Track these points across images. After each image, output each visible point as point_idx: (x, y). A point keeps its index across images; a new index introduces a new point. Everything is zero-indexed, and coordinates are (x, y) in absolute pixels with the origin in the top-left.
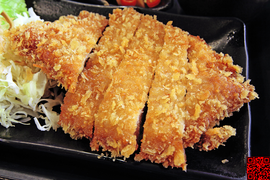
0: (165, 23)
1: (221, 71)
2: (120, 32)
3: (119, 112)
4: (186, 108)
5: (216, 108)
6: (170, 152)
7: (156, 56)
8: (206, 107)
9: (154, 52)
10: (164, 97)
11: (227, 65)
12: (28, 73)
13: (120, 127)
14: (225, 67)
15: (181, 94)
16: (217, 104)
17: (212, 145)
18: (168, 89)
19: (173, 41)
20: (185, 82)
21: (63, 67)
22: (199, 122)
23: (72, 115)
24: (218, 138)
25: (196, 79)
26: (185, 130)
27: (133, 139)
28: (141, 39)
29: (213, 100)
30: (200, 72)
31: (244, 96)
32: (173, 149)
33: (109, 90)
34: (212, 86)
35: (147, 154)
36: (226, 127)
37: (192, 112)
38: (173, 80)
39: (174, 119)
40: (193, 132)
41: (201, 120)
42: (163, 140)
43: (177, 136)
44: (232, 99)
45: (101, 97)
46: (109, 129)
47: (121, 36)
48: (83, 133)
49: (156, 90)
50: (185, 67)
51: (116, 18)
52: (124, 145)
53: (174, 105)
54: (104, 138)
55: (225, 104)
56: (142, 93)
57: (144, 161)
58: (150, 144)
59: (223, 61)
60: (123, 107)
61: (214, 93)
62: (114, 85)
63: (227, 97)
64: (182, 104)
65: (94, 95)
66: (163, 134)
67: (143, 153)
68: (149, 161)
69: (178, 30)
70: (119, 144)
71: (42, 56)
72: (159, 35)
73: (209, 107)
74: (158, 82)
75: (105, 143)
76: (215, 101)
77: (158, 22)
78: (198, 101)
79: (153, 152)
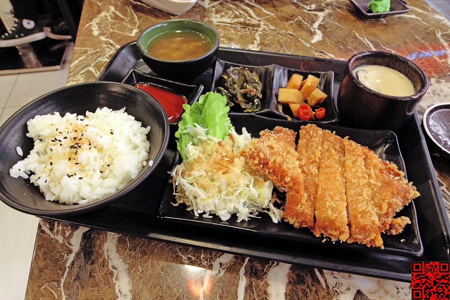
0: (343, 137)
1: (390, 176)
2: (312, 146)
3: (333, 209)
4: (375, 205)
5: (396, 204)
6: (372, 237)
7: (343, 164)
8: (390, 205)
9: (340, 161)
10: (359, 198)
11: (393, 170)
12: (262, 182)
13: (337, 221)
14: (392, 172)
15: (370, 195)
16: (396, 202)
17: (397, 231)
18: (360, 191)
19: (353, 153)
20: (369, 185)
21: (292, 179)
22: (387, 214)
23: (297, 212)
24: (400, 225)
25: (376, 183)
26: (379, 221)
27: (347, 229)
28: (328, 150)
29: (393, 199)
30: (377, 177)
31: (412, 195)
32: (375, 235)
33: (319, 193)
34: (390, 189)
35: (356, 239)
36: (403, 217)
37: (380, 208)
38: (361, 184)
39: (371, 214)
40: (385, 222)
41: (388, 213)
42: (367, 229)
43: (375, 226)
44: (405, 197)
45: (315, 198)
46: (328, 222)
47: (313, 148)
48: (306, 224)
49: (351, 192)
50: (366, 173)
51: (306, 133)
52: (342, 233)
53: (367, 203)
54: (324, 228)
55: (401, 201)
56: (342, 194)
57: (353, 243)
58: (358, 232)
59: (390, 167)
60: (335, 206)
61: (393, 193)
62: (322, 189)
63: (402, 196)
64: (373, 203)
65: (309, 196)
66: (366, 225)
67: (354, 238)
68: (357, 243)
69: (353, 143)
70: (338, 232)
71: (273, 170)
72: (340, 147)
73: (391, 204)
74: (351, 185)
75: (326, 231)
76: (395, 200)
77: (337, 136)
78: (384, 200)
79: (361, 237)
